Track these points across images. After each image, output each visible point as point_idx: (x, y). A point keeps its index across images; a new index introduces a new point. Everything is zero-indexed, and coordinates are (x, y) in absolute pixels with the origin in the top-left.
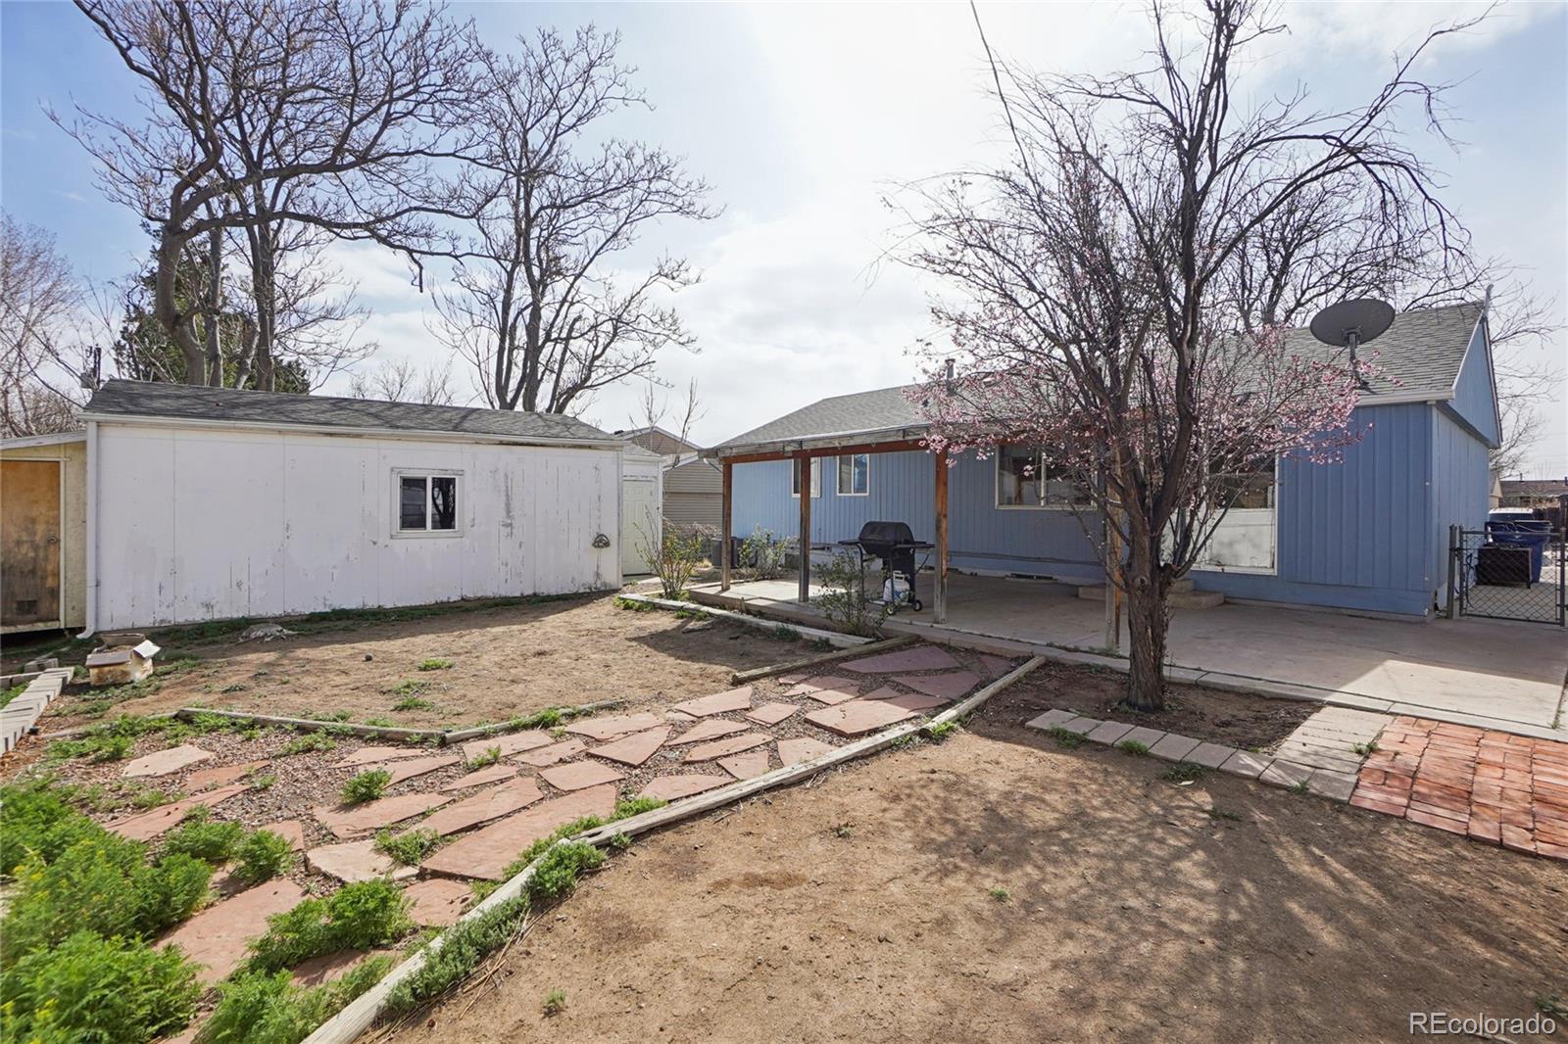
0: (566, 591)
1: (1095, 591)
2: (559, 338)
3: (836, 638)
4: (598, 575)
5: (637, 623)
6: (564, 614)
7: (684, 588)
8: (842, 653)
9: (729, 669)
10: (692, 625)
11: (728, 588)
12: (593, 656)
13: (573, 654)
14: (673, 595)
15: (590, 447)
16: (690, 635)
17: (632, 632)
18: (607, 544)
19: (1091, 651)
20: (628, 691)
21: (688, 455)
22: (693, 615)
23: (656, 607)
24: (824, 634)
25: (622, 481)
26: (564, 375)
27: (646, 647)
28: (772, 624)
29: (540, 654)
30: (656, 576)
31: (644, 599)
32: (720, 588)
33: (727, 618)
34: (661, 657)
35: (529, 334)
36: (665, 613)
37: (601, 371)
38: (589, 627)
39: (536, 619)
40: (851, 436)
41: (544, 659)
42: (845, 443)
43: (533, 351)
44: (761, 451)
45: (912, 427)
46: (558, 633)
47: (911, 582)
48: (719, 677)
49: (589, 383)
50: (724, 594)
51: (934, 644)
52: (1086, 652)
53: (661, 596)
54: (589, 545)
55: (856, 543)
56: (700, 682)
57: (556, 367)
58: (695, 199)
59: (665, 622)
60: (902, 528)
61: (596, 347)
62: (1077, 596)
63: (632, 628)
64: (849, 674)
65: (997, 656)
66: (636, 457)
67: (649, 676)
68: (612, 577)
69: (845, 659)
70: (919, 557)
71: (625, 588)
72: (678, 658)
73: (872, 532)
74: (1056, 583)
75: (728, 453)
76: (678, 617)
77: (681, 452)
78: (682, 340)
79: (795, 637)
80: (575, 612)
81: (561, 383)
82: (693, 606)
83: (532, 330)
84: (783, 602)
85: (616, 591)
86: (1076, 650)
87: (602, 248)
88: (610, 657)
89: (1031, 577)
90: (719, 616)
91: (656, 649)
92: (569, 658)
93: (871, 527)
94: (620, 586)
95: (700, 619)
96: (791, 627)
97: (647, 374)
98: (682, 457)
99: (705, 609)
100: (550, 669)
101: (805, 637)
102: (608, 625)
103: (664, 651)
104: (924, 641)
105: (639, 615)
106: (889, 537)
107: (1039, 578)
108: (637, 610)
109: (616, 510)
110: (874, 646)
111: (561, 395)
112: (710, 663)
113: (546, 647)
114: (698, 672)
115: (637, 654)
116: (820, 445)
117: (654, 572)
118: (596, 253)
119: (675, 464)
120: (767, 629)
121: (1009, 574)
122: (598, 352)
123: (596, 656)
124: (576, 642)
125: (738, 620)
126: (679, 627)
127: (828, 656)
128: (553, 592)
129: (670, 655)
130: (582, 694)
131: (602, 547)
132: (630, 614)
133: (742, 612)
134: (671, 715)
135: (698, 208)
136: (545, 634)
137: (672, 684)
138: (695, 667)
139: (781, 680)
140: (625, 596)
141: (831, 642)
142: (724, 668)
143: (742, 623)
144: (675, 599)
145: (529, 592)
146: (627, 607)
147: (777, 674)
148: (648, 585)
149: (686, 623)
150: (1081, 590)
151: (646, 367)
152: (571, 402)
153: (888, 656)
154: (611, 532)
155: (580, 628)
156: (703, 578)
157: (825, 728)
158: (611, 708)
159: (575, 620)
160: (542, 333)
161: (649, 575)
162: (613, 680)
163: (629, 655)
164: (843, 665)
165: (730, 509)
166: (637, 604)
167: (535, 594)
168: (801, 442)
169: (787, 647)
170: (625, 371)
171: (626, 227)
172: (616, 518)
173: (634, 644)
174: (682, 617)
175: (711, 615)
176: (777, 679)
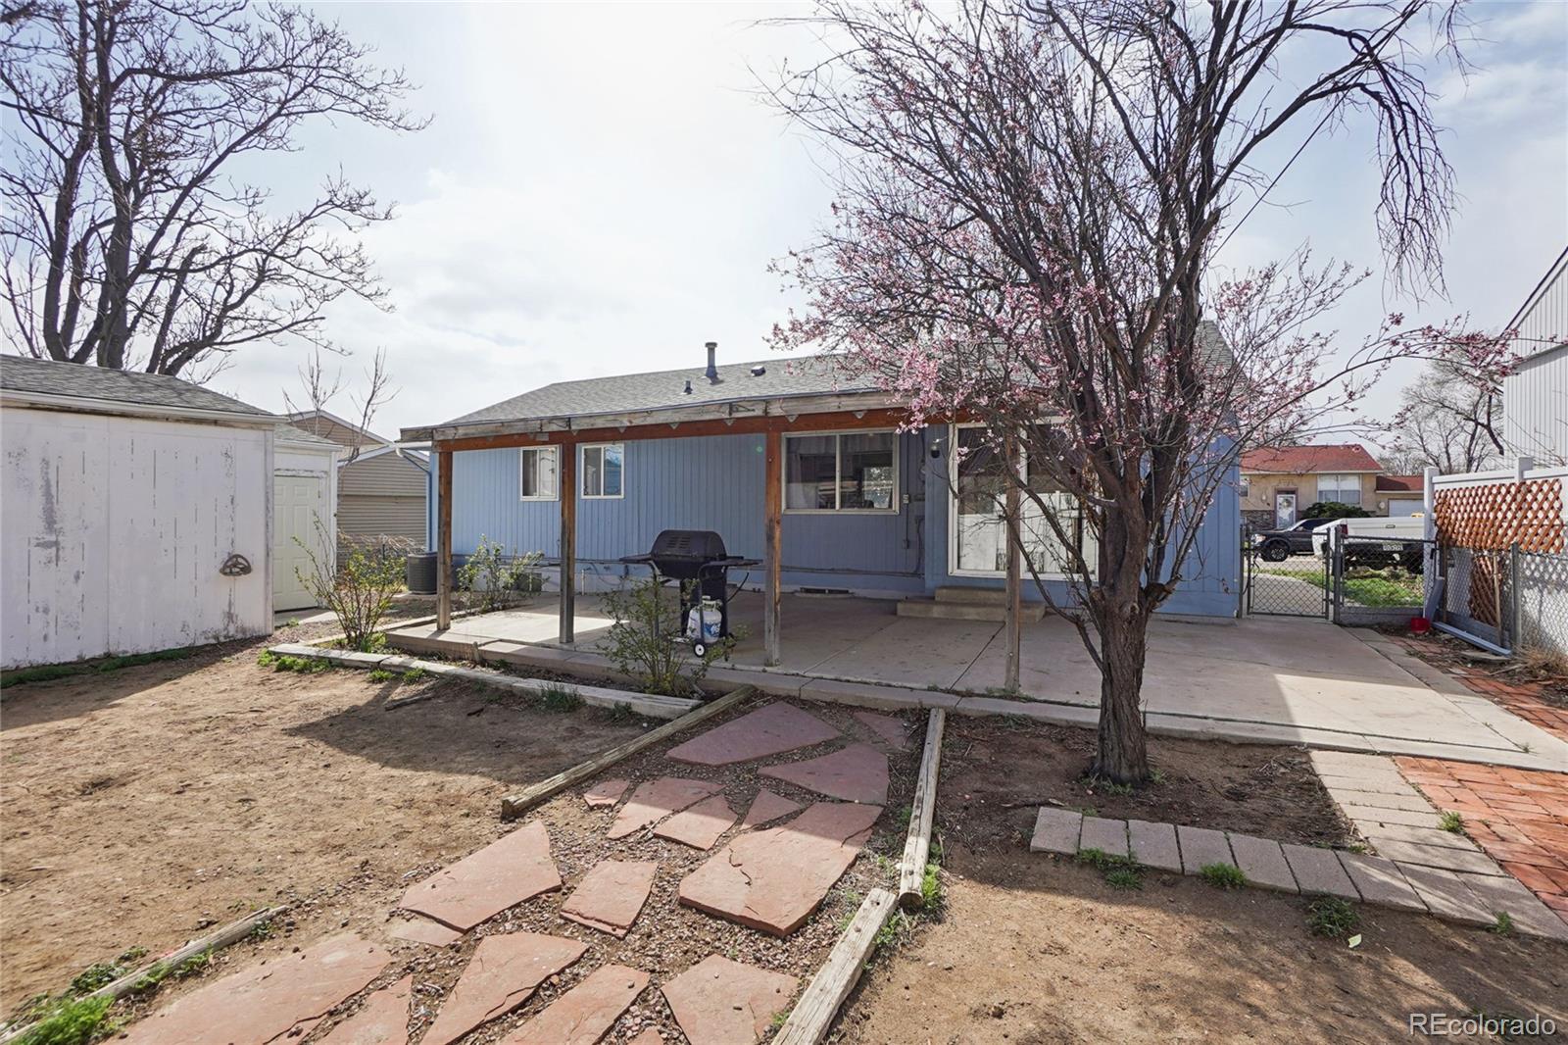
0: (170, 645)
1: (918, 607)
2: (165, 269)
3: (643, 704)
4: (230, 616)
5: (302, 696)
6: (164, 687)
7: (377, 628)
8: (666, 730)
9: (487, 782)
10: (400, 693)
11: (446, 628)
12: (216, 779)
13: (171, 779)
14: (359, 643)
15: (215, 422)
16: (401, 712)
17: (293, 716)
18: (246, 570)
19: (989, 694)
20: (293, 867)
21: (370, 447)
22: (399, 675)
23: (334, 665)
24: (623, 697)
25: (271, 476)
26: (175, 327)
27: (322, 746)
28: (534, 684)
29: (102, 784)
30: (327, 609)
31: (313, 651)
32: (434, 627)
33: (456, 677)
34: (354, 765)
35: (108, 259)
36: (350, 673)
37: (238, 325)
38: (211, 711)
39: (103, 702)
40: (649, 412)
41: (103, 801)
42: (637, 422)
43: (117, 283)
44: (506, 432)
45: (744, 399)
46: (145, 731)
47: (722, 610)
48: (474, 801)
49: (219, 340)
50: (443, 637)
51: (777, 698)
52: (983, 696)
53: (340, 645)
54: (216, 572)
55: (645, 561)
56: (440, 819)
57: (160, 310)
58: (388, 98)
59: (352, 691)
60: (711, 538)
61: (229, 293)
62: (894, 613)
63: (293, 708)
64: (692, 769)
65: (872, 710)
66: (295, 443)
67: (336, 816)
68: (254, 615)
69: (672, 741)
70: (734, 576)
71: (278, 633)
72: (386, 763)
73: (671, 544)
74: (854, 598)
75: (450, 435)
76: (374, 681)
77: (362, 443)
78: (367, 291)
79: (574, 704)
80: (187, 681)
81: (170, 336)
82: (396, 660)
83: (116, 255)
84: (536, 645)
85: (262, 638)
86: (969, 694)
87: (239, 143)
88: (252, 775)
89: (823, 591)
90: (442, 675)
91: (342, 749)
92: (163, 789)
93: (667, 538)
94: (270, 630)
95: (412, 681)
96: (568, 688)
97: (311, 334)
98: (361, 450)
99: (418, 664)
100: (111, 827)
101: (589, 702)
102: (245, 704)
103: (358, 749)
104: (763, 695)
105: (306, 680)
106: (697, 553)
107: (831, 592)
108: (301, 671)
109: (262, 521)
110: (705, 711)
111: (170, 353)
112: (449, 771)
113: (115, 767)
114: (430, 795)
115: (308, 763)
116: (600, 424)
117: (325, 603)
118: (229, 150)
119: (350, 460)
120: (527, 692)
121: (798, 588)
122: (233, 299)
123: (225, 777)
124: (183, 747)
125: (475, 681)
126: (378, 699)
127: (646, 739)
128: (145, 647)
129: (371, 759)
130: (186, 897)
131: (238, 574)
132: (287, 679)
133: (475, 663)
134: (400, 930)
135: (393, 111)
136: (115, 735)
137: (385, 835)
138: (422, 782)
139: (591, 799)
140: (280, 648)
141: (635, 709)
142: (477, 781)
143: (481, 686)
144: (365, 650)
145: (98, 652)
146: (283, 668)
147: (577, 786)
148: (315, 625)
149: (388, 691)
150: (900, 606)
151: (309, 326)
152: (187, 366)
153: (731, 727)
154: (254, 553)
155: (192, 714)
156: (403, 610)
157: (731, 919)
158: (252, 937)
159: (187, 699)
160: (134, 258)
161: (318, 609)
162: (257, 838)
163: (290, 767)
164: (673, 753)
165: (449, 515)
166: (300, 661)
167: (108, 656)
168: (569, 420)
169: (567, 722)
170: (276, 327)
171: (278, 120)
172: (262, 529)
173: (300, 741)
174: (380, 680)
175: (428, 674)
176: (580, 795)
